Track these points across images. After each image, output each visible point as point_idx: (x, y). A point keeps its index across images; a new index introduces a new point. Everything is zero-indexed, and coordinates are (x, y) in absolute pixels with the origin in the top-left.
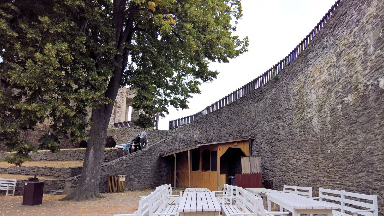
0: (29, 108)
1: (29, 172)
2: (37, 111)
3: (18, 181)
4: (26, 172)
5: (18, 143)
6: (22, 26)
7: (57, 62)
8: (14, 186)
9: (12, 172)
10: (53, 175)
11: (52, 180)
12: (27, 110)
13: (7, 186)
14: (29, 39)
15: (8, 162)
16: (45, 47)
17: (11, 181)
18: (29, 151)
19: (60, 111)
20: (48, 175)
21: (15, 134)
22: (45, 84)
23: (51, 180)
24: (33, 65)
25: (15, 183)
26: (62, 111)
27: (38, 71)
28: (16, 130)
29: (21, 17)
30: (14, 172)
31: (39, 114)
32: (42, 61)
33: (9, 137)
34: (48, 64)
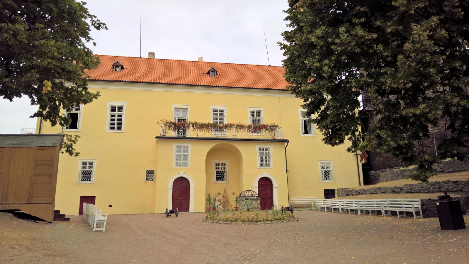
0: (418, 112)
1: (429, 189)
2: (427, 113)
3: (422, 201)
4: (426, 189)
5: (415, 156)
6: (378, 23)
7: (433, 45)
8: (419, 206)
9: (410, 191)
10: (461, 191)
11: (464, 197)
12: (415, 115)
13: (411, 208)
14: (389, 34)
15: (413, 179)
16: (413, 33)
17: (414, 201)
18: (432, 162)
19: (455, 105)
20: (455, 190)
21: (410, 146)
22: (426, 77)
23: (462, 197)
24: (405, 59)
25: (419, 203)
26: (458, 105)
27: (413, 64)
28: (409, 142)
29: (373, 15)
30: (411, 191)
31: (432, 116)
32: (414, 51)
33: (405, 150)
34: (422, 52)
